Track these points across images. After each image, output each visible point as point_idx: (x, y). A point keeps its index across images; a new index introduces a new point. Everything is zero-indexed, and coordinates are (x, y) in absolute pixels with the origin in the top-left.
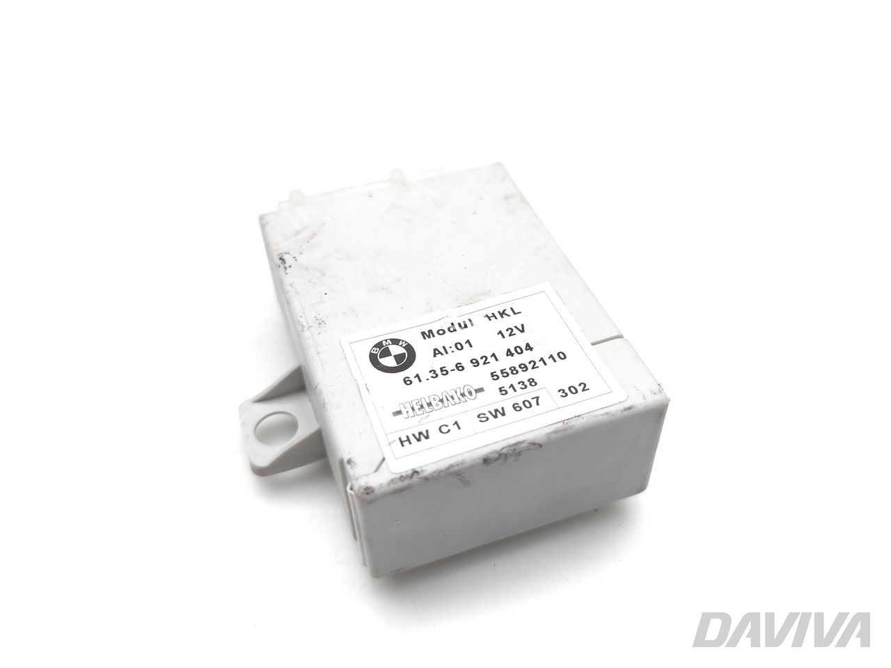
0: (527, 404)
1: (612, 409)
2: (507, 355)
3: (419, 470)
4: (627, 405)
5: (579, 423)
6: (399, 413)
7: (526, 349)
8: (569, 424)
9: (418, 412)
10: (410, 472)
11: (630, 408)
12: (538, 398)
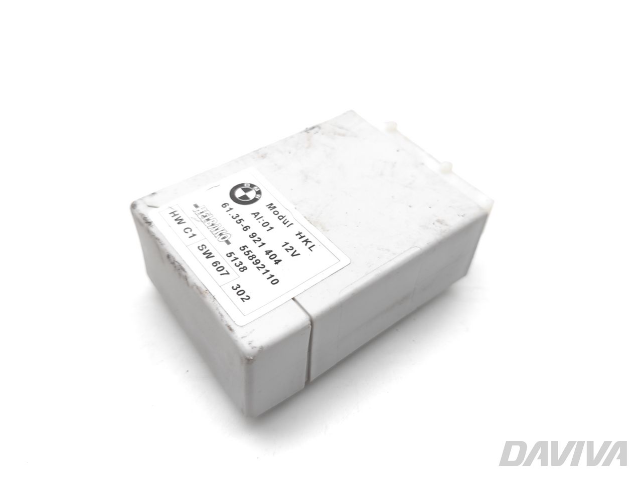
0: (220, 269)
1: (226, 318)
2: (266, 251)
3: (152, 224)
4: (233, 327)
5: (209, 300)
6: (196, 206)
7: (275, 261)
8: (206, 294)
9: (200, 216)
10: (150, 221)
11: (231, 329)
12: (228, 274)
